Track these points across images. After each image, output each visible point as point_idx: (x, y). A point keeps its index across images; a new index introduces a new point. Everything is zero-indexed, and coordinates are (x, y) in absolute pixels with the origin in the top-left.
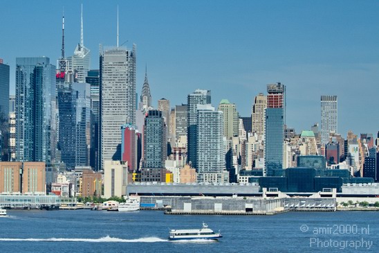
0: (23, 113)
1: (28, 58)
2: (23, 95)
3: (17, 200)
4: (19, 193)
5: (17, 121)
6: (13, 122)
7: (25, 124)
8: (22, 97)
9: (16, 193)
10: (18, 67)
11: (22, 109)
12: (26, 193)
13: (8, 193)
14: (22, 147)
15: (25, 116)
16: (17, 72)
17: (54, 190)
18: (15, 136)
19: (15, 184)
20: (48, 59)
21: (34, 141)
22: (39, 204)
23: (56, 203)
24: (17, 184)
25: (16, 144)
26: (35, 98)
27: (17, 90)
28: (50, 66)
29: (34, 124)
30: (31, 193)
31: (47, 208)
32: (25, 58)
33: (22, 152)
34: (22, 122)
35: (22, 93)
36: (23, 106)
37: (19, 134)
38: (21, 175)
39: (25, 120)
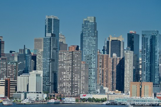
0: (146, 58)
1: (148, 31)
2: (145, 49)
3: (138, 101)
4: (140, 97)
5: (142, 62)
6: (141, 62)
7: (146, 64)
8: (145, 50)
9: (138, 97)
10: (143, 35)
11: (145, 56)
12: (143, 98)
13: (134, 97)
14: (145, 75)
15: (146, 59)
16: (142, 38)
17: (158, 96)
18: (141, 69)
19: (137, 93)
20: (158, 32)
21: (151, 72)
22: (149, 103)
23: (158, 103)
24: (138, 93)
25: (142, 73)
26: (151, 51)
27: (142, 47)
28: (159, 35)
29: (151, 63)
30: (146, 97)
31: (153, 105)
32: (146, 31)
33: (145, 77)
34: (145, 62)
35: (145, 48)
36: (145, 55)
37: (143, 69)
38: (141, 88)
39: (146, 61)
